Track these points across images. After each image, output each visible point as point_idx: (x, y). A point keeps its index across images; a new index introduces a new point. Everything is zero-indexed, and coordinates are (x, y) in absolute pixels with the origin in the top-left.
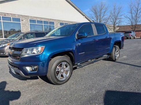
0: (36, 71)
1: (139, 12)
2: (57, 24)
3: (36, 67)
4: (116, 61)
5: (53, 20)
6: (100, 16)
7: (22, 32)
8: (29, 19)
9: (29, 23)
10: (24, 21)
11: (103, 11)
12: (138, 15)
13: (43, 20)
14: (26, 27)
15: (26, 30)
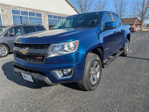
0: (71, 76)
1: (123, 5)
2: (45, 16)
3: (69, 70)
4: (127, 56)
5: (40, 11)
6: (85, 9)
7: (3, 25)
8: (11, 9)
9: (12, 15)
10: (5, 11)
11: (88, 4)
12: (122, 9)
13: (28, 11)
14: (7, 19)
15: (9, 23)
